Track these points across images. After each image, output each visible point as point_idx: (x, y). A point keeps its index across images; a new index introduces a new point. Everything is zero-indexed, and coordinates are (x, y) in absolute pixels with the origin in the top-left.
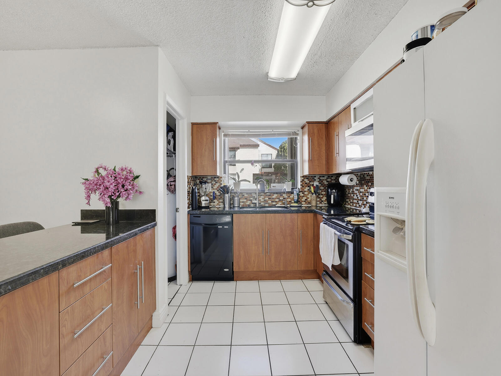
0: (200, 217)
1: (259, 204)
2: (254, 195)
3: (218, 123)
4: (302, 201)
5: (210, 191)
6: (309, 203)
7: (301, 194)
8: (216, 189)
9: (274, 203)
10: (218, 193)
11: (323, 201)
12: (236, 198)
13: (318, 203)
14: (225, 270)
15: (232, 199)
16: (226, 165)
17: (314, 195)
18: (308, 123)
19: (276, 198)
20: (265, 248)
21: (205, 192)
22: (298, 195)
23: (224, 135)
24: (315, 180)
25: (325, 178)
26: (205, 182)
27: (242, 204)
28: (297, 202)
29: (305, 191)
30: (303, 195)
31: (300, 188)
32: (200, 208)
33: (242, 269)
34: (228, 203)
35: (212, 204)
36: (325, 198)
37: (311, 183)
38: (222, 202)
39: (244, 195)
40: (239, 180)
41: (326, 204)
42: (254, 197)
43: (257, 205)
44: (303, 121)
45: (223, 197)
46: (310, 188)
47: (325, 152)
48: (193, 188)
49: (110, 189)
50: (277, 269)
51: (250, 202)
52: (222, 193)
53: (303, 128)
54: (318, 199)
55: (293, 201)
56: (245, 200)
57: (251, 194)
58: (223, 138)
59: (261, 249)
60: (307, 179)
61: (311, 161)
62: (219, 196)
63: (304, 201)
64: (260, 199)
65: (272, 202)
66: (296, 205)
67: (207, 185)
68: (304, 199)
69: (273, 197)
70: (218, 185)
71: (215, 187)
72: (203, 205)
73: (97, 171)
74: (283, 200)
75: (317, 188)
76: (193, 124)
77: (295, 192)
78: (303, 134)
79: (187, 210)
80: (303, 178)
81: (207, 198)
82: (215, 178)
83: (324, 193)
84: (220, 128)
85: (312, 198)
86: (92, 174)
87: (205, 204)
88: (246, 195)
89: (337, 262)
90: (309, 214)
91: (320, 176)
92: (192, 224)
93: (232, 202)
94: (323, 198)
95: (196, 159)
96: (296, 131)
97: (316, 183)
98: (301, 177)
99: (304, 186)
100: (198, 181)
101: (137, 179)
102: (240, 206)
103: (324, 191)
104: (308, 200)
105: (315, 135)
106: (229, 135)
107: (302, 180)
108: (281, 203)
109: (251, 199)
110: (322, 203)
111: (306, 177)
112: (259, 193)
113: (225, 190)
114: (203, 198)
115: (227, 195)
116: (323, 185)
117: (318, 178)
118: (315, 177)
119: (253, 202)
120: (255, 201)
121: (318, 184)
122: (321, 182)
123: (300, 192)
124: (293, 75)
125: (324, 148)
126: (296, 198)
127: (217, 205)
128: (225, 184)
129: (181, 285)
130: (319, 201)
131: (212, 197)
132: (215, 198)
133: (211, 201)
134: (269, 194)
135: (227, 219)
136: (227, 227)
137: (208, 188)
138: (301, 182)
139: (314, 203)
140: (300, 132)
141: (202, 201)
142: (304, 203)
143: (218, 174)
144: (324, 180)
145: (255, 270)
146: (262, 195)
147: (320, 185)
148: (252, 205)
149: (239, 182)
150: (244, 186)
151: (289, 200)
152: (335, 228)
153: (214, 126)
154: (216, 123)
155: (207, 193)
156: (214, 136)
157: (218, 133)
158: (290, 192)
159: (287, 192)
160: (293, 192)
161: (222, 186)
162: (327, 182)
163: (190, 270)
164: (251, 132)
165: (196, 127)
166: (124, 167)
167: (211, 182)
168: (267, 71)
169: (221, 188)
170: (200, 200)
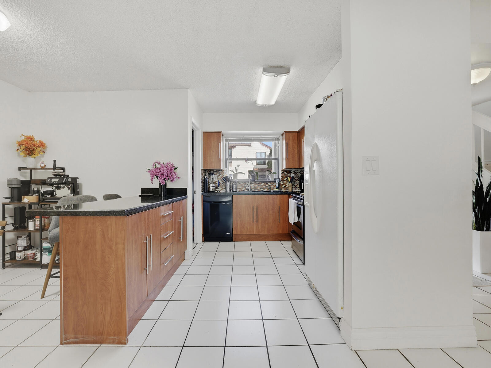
0: (210, 197)
1: (251, 189)
2: (247, 183)
3: (222, 132)
4: (282, 188)
5: (216, 180)
6: (287, 189)
7: (281, 183)
8: (220, 179)
9: (262, 189)
10: (221, 182)
11: (297, 188)
12: (235, 185)
13: (294, 189)
14: (227, 233)
15: (231, 186)
16: (227, 162)
17: (290, 183)
18: (286, 132)
19: (263, 186)
20: (254, 219)
21: (212, 181)
22: (279, 183)
23: (226, 140)
24: (292, 173)
25: (299, 171)
26: (213, 174)
27: (238, 190)
28: (278, 188)
29: (284, 181)
30: (282, 183)
31: (280, 178)
32: (209, 191)
33: (239, 233)
34: (228, 189)
35: (217, 190)
36: (298, 186)
37: (289, 175)
38: (224, 188)
39: (240, 184)
40: (236, 172)
41: (299, 190)
42: (247, 185)
43: (250, 190)
44: (282, 131)
45: (225, 185)
46: (288, 178)
47: (297, 152)
48: (204, 177)
49: (165, 175)
50: (263, 233)
51: (244, 188)
52: (224, 181)
53: (282, 135)
54: (294, 187)
55: (275, 188)
56: (241, 187)
57: (245, 182)
58: (225, 142)
59: (252, 219)
60: (286, 171)
61: (287, 159)
62: (222, 184)
63: (284, 188)
64: (252, 186)
65: (260, 188)
66: (277, 190)
67: (213, 176)
68: (283, 186)
69: (261, 185)
70: (221, 176)
71: (220, 177)
72: (211, 190)
73: (155, 165)
74: (268, 187)
75: (292, 178)
76: (204, 133)
77: (277, 181)
78: (283, 140)
79: (201, 192)
80: (282, 171)
81: (214, 185)
82: (219, 171)
83: (298, 182)
84: (223, 135)
85: (289, 185)
86: (152, 166)
87: (212, 189)
88: (242, 184)
89: (297, 220)
90: (285, 195)
91: (295, 170)
92: (204, 202)
93: (231, 188)
94: (297, 185)
95: (206, 158)
96: (278, 137)
97: (292, 175)
98: (281, 170)
99: (283, 177)
100: (207, 173)
101: (176, 170)
102: (238, 191)
103: (298, 181)
104: (286, 187)
105: (290, 140)
106: (229, 140)
107: (282, 173)
108: (267, 189)
109: (245, 186)
110: (297, 189)
111: (285, 170)
112: (250, 182)
113: (226, 180)
114: (211, 185)
115: (228, 183)
116: (297, 176)
117: (294, 171)
118: (292, 170)
119: (247, 188)
120: (248, 188)
121: (293, 175)
122: (295, 174)
123: (280, 181)
124: (273, 102)
125: (297, 150)
126: (277, 185)
127: (221, 190)
128: (226, 175)
129: (197, 243)
130: (294, 188)
131: (217, 185)
132: (219, 185)
133: (217, 187)
134: (258, 182)
135: (229, 199)
136: (229, 204)
137: (215, 178)
138: (281, 174)
139: (290, 189)
140: (281, 138)
141: (210, 187)
142: (284, 189)
143: (222, 168)
144: (298, 172)
145: (247, 233)
146: (253, 184)
147: (295, 176)
148: (246, 191)
149: (237, 174)
150: (240, 177)
151: (272, 187)
152: (295, 200)
153: (219, 134)
154: (220, 132)
155: (214, 182)
156: (219, 141)
157: (222, 139)
158: (273, 181)
159: (271, 181)
160: (276, 181)
161: (225, 176)
162: (300, 174)
163: (203, 234)
164: (245, 138)
165: (207, 135)
166: (169, 162)
167: (216, 174)
168: (255, 100)
169: (224, 178)
170: (209, 187)
